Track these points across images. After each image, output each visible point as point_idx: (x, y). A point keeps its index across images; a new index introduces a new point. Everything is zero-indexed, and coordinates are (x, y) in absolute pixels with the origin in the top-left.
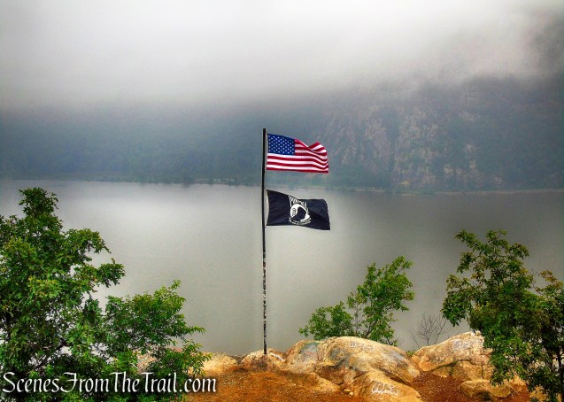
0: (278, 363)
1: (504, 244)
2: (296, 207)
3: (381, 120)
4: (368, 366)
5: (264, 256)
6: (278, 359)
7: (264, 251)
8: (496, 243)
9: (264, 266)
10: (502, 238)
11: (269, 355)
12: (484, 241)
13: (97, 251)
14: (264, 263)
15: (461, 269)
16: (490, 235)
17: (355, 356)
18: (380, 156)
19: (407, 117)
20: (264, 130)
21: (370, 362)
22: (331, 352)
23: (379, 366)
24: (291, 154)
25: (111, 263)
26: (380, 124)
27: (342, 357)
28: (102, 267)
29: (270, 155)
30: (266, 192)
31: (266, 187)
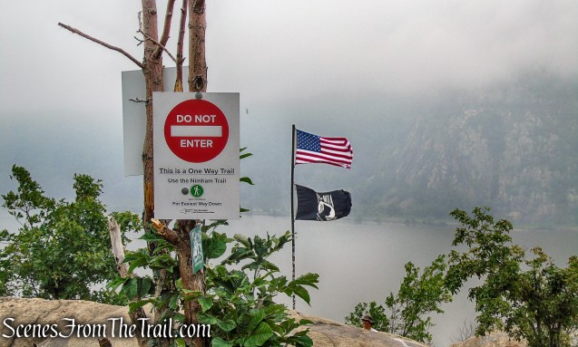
1: (489, 219)
3: (480, 128)
5: (293, 250)
8: (482, 218)
9: (294, 260)
10: (487, 213)
12: (472, 217)
13: (136, 231)
14: (294, 257)
15: (455, 243)
16: (476, 211)
18: (479, 177)
19: (515, 125)
20: (294, 126)
24: (317, 151)
26: (479, 134)
29: (299, 150)
30: (295, 187)
31: (295, 182)
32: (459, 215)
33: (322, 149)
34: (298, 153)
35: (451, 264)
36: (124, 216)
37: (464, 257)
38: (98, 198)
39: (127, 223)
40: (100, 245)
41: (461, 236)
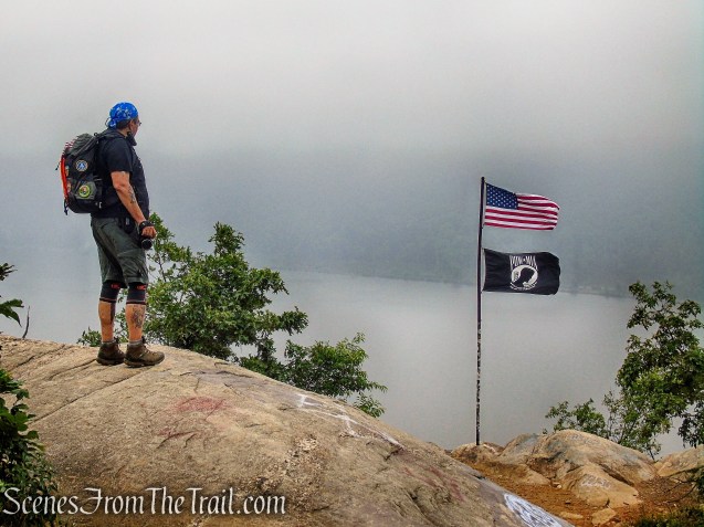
0: (489, 455)
2: (519, 269)
4: (586, 460)
5: (479, 327)
6: (491, 451)
7: (479, 320)
8: (661, 296)
9: (479, 338)
11: (482, 446)
13: (276, 291)
14: (479, 335)
17: (574, 448)
20: (483, 178)
21: (588, 456)
22: (549, 444)
23: (599, 462)
24: (513, 208)
25: (294, 311)
27: (559, 450)
28: (285, 314)
29: (488, 207)
30: (482, 252)
31: (484, 246)
32: (637, 289)
33: (520, 205)
34: (488, 211)
35: (631, 351)
36: (262, 273)
37: (647, 344)
38: (238, 251)
39: (265, 281)
40: (231, 304)
41: (639, 318)
